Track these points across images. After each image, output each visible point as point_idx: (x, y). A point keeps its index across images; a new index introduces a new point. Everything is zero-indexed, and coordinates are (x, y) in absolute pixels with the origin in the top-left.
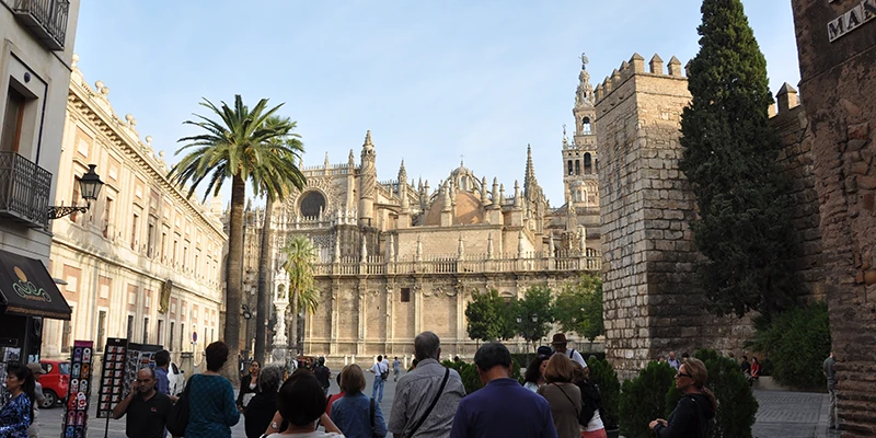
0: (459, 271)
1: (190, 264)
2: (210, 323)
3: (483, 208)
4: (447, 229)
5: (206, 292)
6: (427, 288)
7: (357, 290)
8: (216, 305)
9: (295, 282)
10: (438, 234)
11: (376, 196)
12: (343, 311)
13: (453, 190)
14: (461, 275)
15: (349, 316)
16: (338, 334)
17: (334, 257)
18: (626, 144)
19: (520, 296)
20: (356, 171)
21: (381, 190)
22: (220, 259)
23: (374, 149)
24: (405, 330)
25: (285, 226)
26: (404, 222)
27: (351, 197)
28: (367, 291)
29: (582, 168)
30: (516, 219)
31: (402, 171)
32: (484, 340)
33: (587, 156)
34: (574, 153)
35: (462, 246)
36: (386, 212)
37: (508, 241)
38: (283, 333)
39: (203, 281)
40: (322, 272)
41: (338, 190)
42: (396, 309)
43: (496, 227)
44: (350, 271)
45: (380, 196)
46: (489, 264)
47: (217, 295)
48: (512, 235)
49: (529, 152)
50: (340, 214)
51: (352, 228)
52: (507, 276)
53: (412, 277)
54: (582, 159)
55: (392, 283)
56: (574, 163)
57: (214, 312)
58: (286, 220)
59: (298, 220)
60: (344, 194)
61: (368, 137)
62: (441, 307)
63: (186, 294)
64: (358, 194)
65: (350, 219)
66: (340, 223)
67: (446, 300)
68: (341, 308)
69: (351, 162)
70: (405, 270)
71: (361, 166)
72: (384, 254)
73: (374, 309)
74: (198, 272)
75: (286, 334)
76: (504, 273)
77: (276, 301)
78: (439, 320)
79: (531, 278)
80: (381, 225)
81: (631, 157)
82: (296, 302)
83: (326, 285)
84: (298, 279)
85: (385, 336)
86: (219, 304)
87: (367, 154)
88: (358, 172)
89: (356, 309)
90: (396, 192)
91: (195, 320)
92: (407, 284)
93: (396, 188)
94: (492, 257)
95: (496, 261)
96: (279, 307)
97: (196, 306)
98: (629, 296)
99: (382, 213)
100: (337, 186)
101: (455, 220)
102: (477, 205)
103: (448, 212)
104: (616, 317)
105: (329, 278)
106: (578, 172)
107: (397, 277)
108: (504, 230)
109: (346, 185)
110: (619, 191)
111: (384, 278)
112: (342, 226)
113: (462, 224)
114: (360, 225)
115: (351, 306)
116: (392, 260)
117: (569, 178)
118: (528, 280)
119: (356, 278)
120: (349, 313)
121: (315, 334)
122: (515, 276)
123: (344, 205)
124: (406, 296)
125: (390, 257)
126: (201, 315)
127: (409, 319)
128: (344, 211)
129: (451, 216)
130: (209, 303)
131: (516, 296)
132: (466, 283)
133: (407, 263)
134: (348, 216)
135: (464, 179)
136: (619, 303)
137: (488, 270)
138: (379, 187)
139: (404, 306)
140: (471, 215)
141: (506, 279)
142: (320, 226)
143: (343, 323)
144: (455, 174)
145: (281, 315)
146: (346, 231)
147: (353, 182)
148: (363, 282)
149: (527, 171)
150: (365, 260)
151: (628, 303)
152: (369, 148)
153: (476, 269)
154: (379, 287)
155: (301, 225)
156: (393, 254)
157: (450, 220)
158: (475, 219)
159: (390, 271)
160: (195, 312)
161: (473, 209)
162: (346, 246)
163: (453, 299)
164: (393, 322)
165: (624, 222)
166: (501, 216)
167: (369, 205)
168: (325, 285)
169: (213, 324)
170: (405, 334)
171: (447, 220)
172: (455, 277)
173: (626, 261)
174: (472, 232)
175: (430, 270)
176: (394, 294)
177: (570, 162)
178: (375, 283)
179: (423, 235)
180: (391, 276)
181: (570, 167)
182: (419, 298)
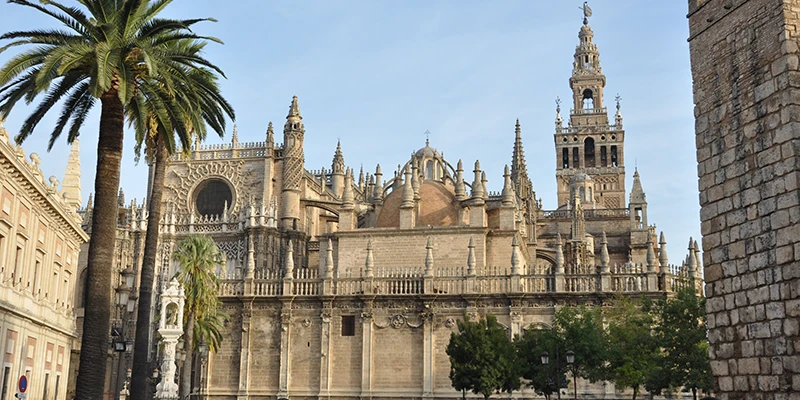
0: (426, 292)
1: (25, 272)
2: (54, 365)
3: (458, 204)
4: (409, 232)
5: (52, 318)
6: (380, 316)
7: (278, 319)
8: (64, 339)
9: (191, 303)
10: (395, 239)
11: (304, 190)
12: (257, 348)
13: (416, 178)
14: (429, 298)
15: (265, 357)
16: (248, 382)
17: (245, 271)
18: (755, 70)
19: (515, 330)
20: (276, 152)
21: (310, 180)
22: (74, 270)
23: (302, 122)
24: (347, 376)
25: (173, 228)
26: (348, 222)
27: (269, 189)
28: (293, 319)
29: (582, 158)
30: (506, 219)
31: (338, 158)
32: (476, 392)
33: (589, 142)
34: (571, 139)
35: (431, 255)
36: (316, 211)
37: (494, 250)
38: (172, 379)
39: (47, 301)
40: (227, 292)
41: (251, 180)
42: (335, 346)
43: (479, 230)
44: (267, 292)
45: (308, 190)
46: (470, 282)
47: (68, 324)
48: (500, 243)
49: (517, 130)
50: (253, 212)
51: (269, 231)
52: (495, 299)
53: (359, 300)
54: (581, 146)
55: (329, 308)
56: (571, 151)
57: (61, 349)
58: (174, 220)
59: (193, 219)
60: (259, 184)
61: (294, 106)
62: (399, 343)
63: (17, 321)
64: (278, 184)
65: (267, 219)
66: (253, 223)
67: (408, 333)
68: (254, 344)
69: (269, 140)
70: (349, 289)
71: (284, 146)
72: (317, 268)
73: (302, 347)
74: (38, 287)
75: (176, 381)
76: (492, 296)
77: (163, 328)
78: (396, 363)
79: (531, 304)
80: (309, 229)
81: (767, 89)
82: (190, 333)
83: (233, 311)
84: (195, 298)
85: (318, 386)
86: (71, 338)
87: (292, 129)
88: (280, 155)
89: (276, 346)
90: (329, 186)
91: (29, 361)
92: (350, 310)
93: (328, 179)
94: (474, 273)
95: (480, 278)
96: (168, 338)
97: (32, 340)
98: (766, 320)
99: (311, 213)
100: (250, 173)
101: (420, 221)
102: (449, 200)
103: (410, 208)
104: (738, 355)
105: (237, 301)
106: (576, 164)
107: (337, 301)
108: (489, 235)
109: (262, 171)
110: (738, 148)
111: (318, 301)
112: (256, 228)
113: (429, 226)
114: (281, 228)
115: (268, 341)
116: (331, 275)
117: (565, 172)
118: (526, 307)
119: (278, 301)
120: (265, 351)
121: (215, 382)
122: (507, 300)
123: (258, 200)
124: (350, 327)
125: (327, 271)
126: (40, 355)
127: (353, 361)
128: (259, 208)
129: (413, 214)
130: (53, 335)
131: (509, 329)
132: (436, 309)
133: (351, 280)
134: (265, 215)
135: (430, 164)
136: (743, 331)
137: (469, 291)
138: (307, 177)
139: (347, 341)
140: (442, 214)
141: (495, 304)
142: (224, 229)
143: (256, 366)
144: (418, 156)
145: (171, 351)
146: (261, 236)
147: (271, 168)
148: (288, 306)
149: (515, 157)
150: (290, 275)
151: (764, 331)
152: (296, 120)
153: (450, 288)
154: (311, 315)
155: (196, 226)
156: (331, 267)
157: (413, 220)
158: (448, 220)
159: (327, 290)
160: (31, 348)
161: (444, 205)
162: (262, 257)
163: (418, 332)
164: (329, 364)
165: (752, 196)
166: (485, 215)
167: (294, 201)
168: (231, 311)
169: (59, 367)
170: (347, 382)
171: (408, 220)
172: (420, 301)
173: (757, 261)
174: (444, 237)
175: (384, 291)
176: (331, 324)
177: (565, 151)
178: (304, 309)
179: (375, 241)
180: (328, 299)
181: (566, 158)
182: (367, 329)
